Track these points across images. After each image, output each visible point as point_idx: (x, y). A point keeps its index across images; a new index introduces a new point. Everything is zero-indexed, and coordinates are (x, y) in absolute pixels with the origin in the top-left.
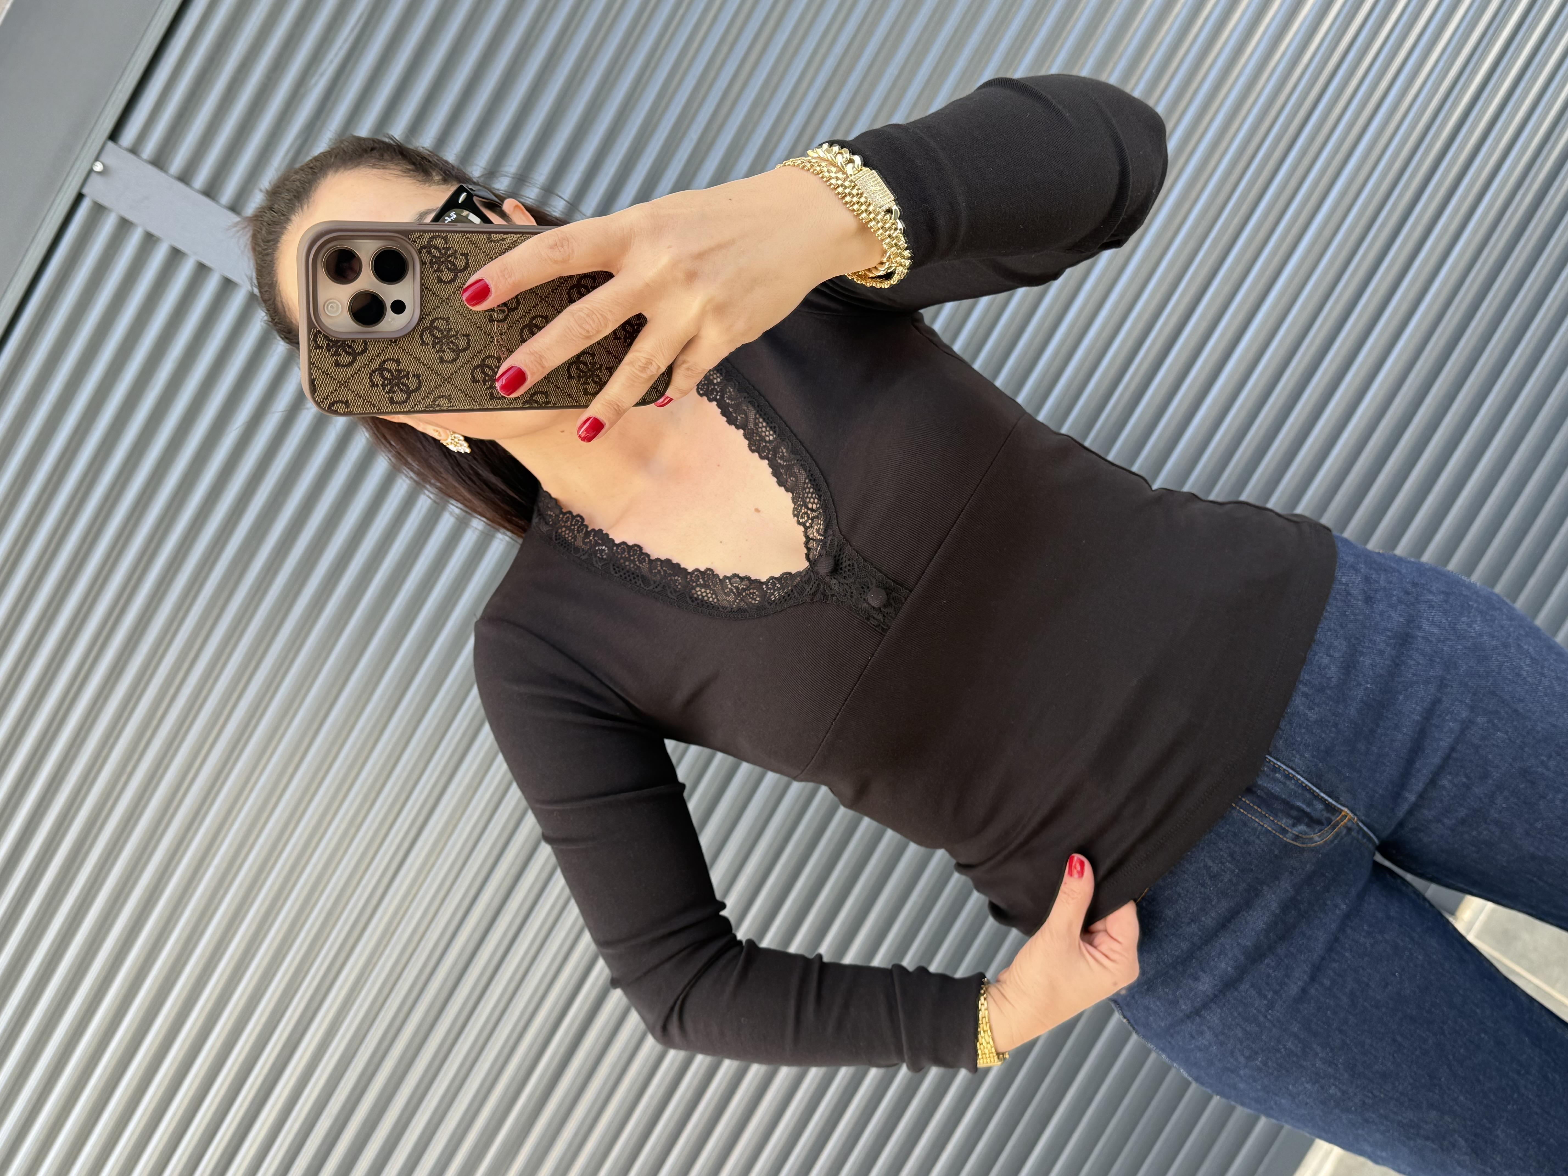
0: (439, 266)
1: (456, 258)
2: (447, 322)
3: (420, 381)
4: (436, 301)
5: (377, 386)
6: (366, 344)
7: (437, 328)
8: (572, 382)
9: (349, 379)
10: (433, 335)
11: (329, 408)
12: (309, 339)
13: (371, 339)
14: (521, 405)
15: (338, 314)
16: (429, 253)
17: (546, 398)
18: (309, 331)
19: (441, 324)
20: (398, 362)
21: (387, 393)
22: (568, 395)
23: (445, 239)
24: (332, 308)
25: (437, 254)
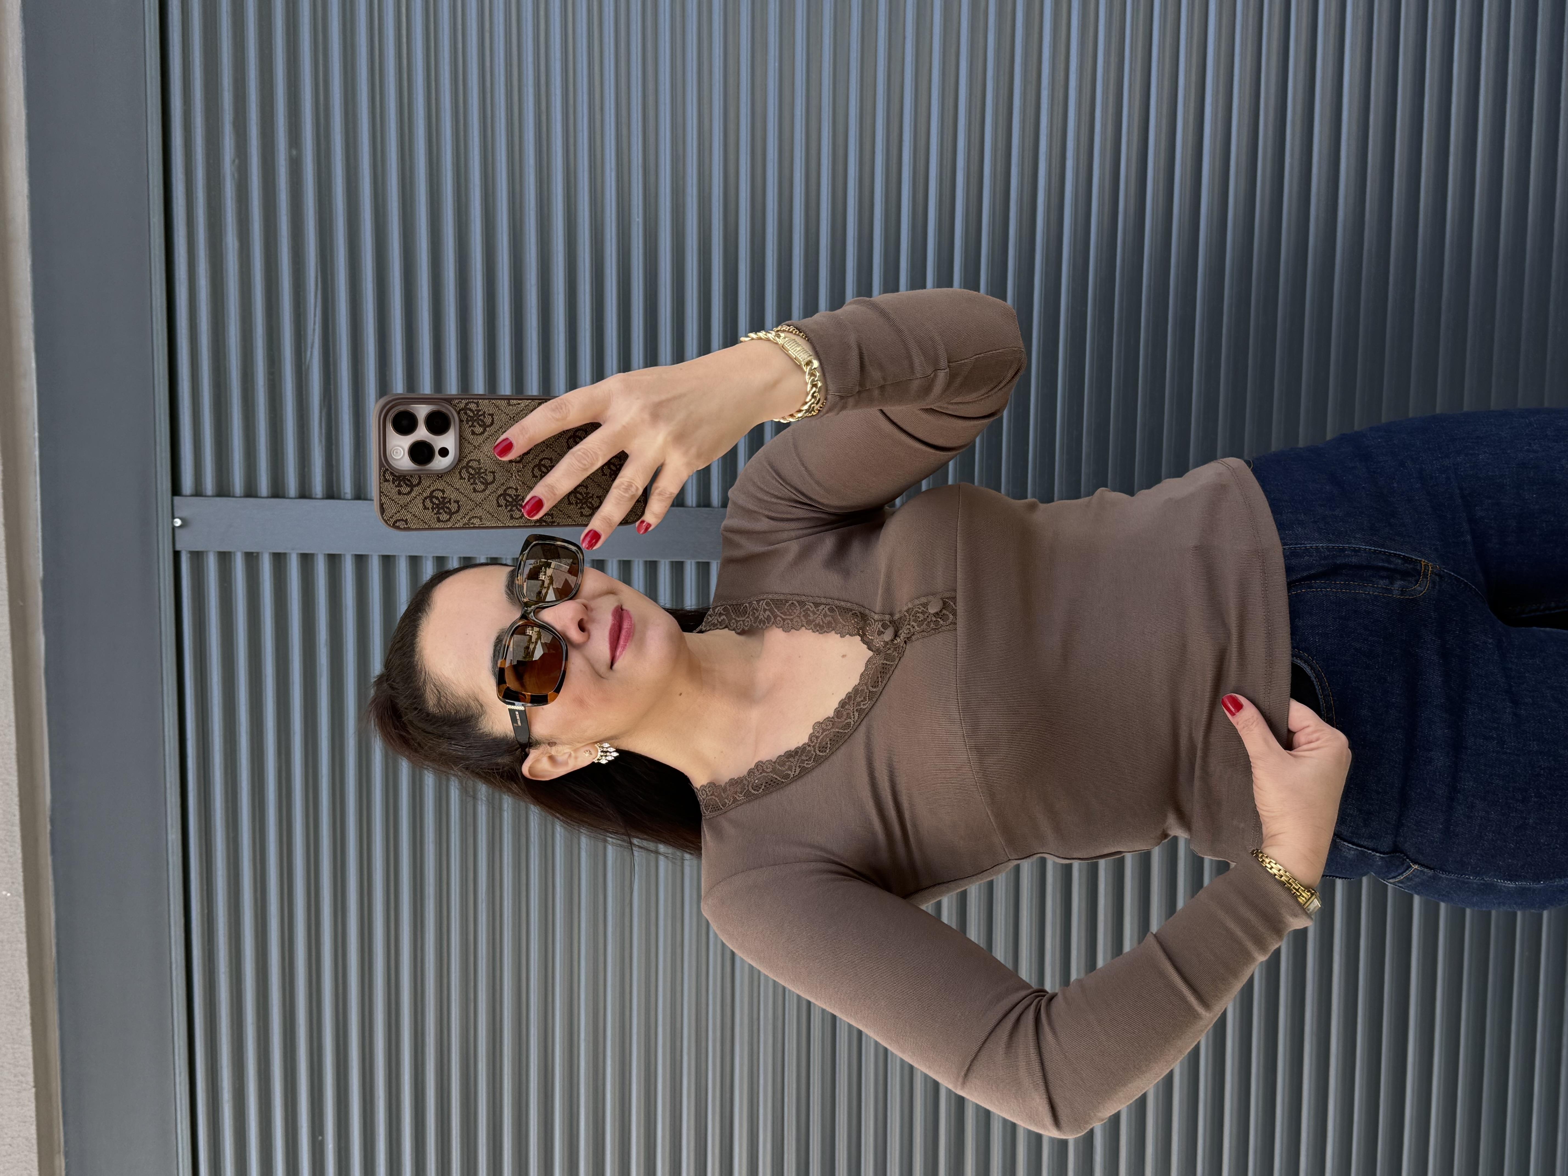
0: (473, 424)
1: (485, 417)
2: (478, 463)
3: (459, 506)
4: (471, 448)
5: (428, 509)
6: (420, 478)
7: (470, 467)
8: (572, 507)
10: (468, 472)
11: (394, 524)
12: (380, 475)
13: (424, 474)
15: (401, 457)
16: (466, 413)
17: (552, 518)
18: (380, 469)
19: (474, 464)
20: (443, 491)
21: (435, 514)
22: (569, 517)
23: (477, 404)
24: (397, 452)
25: (471, 414)
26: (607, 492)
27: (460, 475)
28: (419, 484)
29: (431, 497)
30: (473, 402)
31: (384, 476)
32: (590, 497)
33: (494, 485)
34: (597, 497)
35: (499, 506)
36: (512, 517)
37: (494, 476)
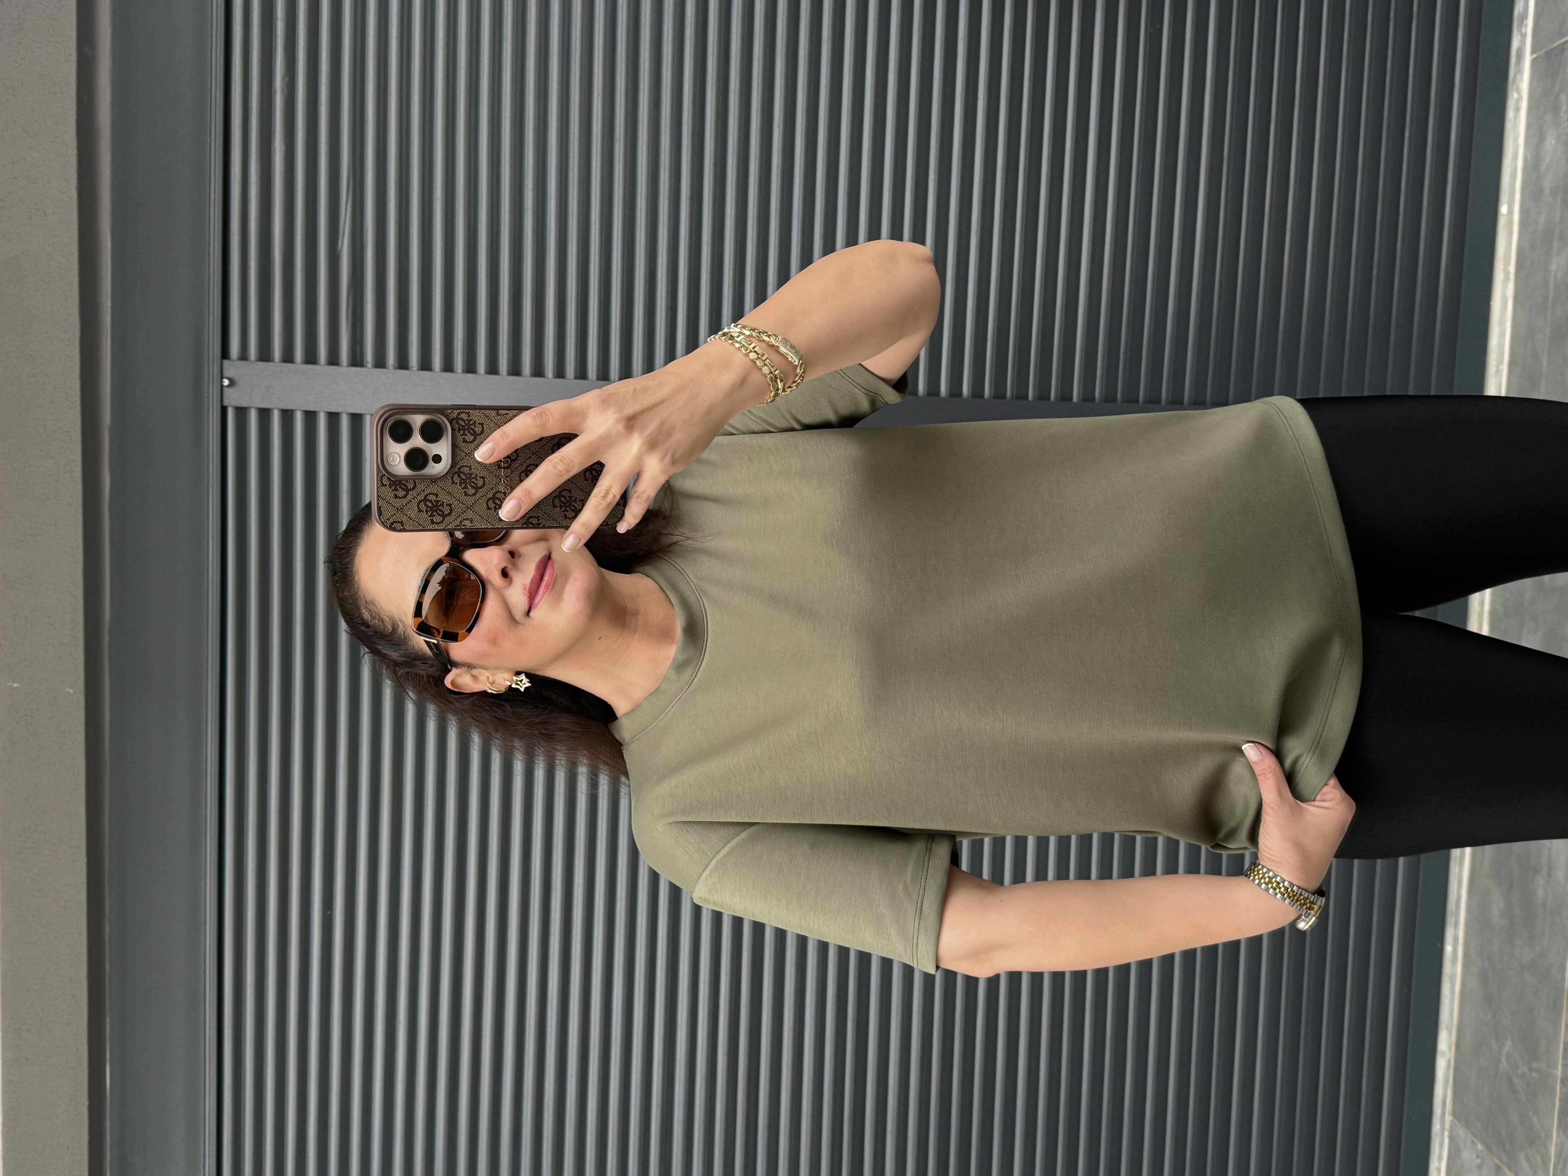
0: (464, 432)
1: (475, 426)
2: (469, 468)
3: (451, 509)
4: (462, 455)
5: (423, 511)
6: (415, 483)
7: (462, 473)
8: (556, 509)
9: (404, 506)
10: (460, 478)
12: (378, 480)
13: (419, 479)
15: (397, 463)
17: (538, 520)
18: (378, 474)
19: (466, 470)
20: (436, 495)
21: (429, 516)
22: (554, 519)
23: (468, 414)
24: (393, 459)
25: (463, 424)
26: (589, 495)
27: (452, 479)
28: (414, 488)
29: (425, 500)
30: (463, 412)
31: (382, 481)
32: (573, 501)
33: (484, 489)
34: (580, 501)
35: (489, 509)
37: (484, 481)
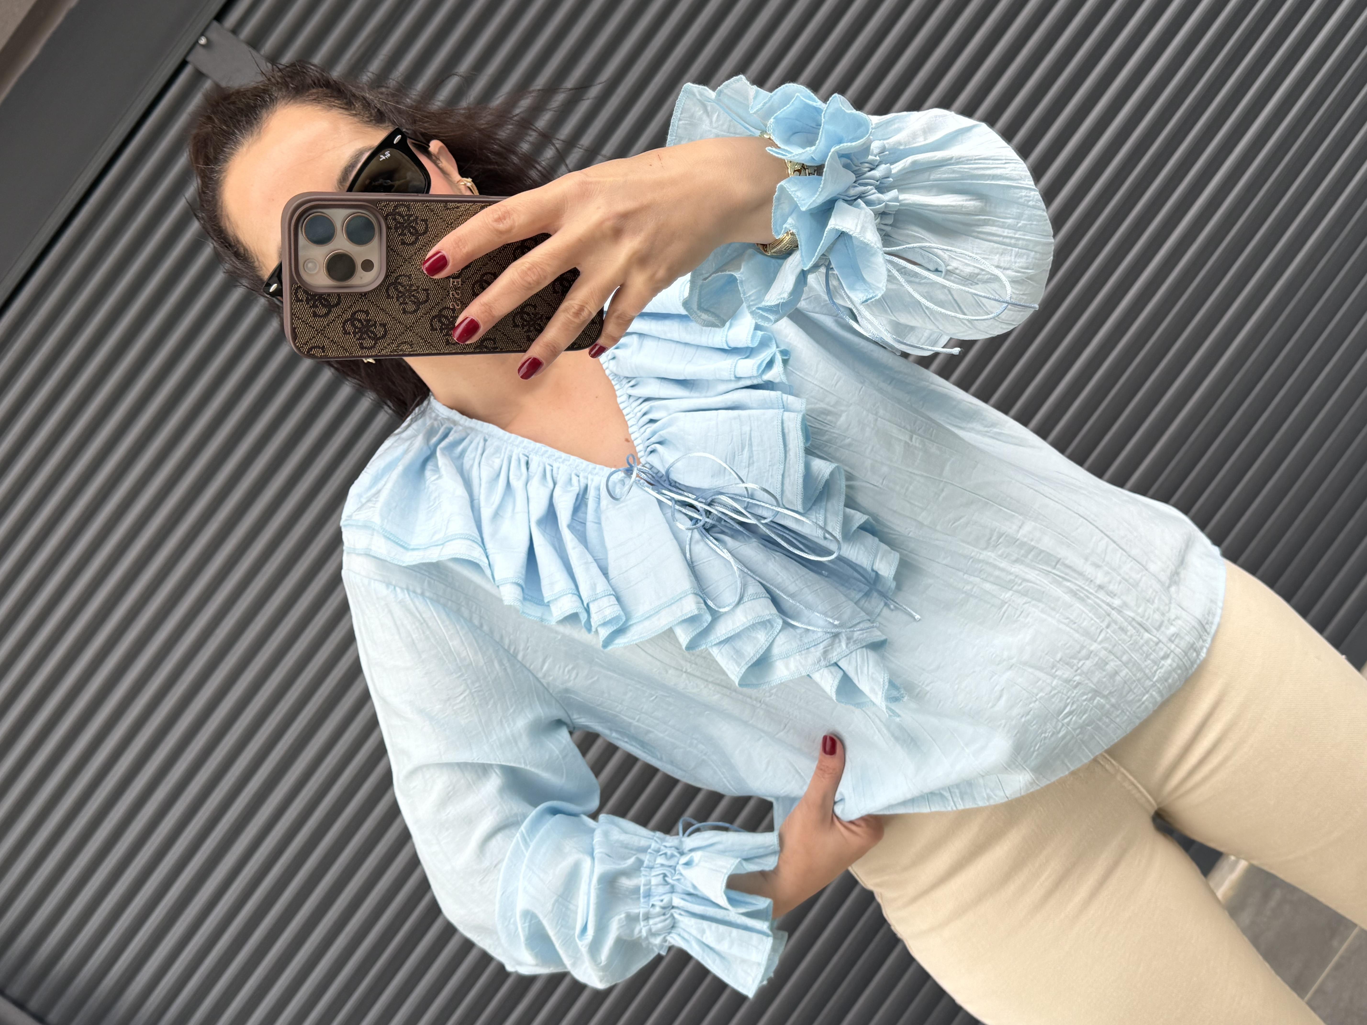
0: (403, 231)
1: (417, 223)
2: (409, 278)
3: (385, 329)
4: (400, 261)
5: (349, 333)
6: (340, 297)
7: (399, 284)
8: (517, 330)
9: (325, 327)
10: (397, 290)
11: (308, 352)
12: (291, 294)
13: (344, 293)
14: (473, 350)
15: (315, 272)
16: (395, 219)
17: (495, 343)
18: (291, 286)
19: (404, 280)
20: (367, 313)
21: (358, 339)
22: (515, 342)
23: (408, 208)
24: (311, 267)
25: (401, 221)
27: (387, 292)
28: (338, 304)
29: (353, 319)
30: (403, 205)
31: (298, 297)
32: (538, 319)
33: (427, 304)
34: (543, 318)
35: (433, 329)
36: (448, 343)
37: (428, 294)
